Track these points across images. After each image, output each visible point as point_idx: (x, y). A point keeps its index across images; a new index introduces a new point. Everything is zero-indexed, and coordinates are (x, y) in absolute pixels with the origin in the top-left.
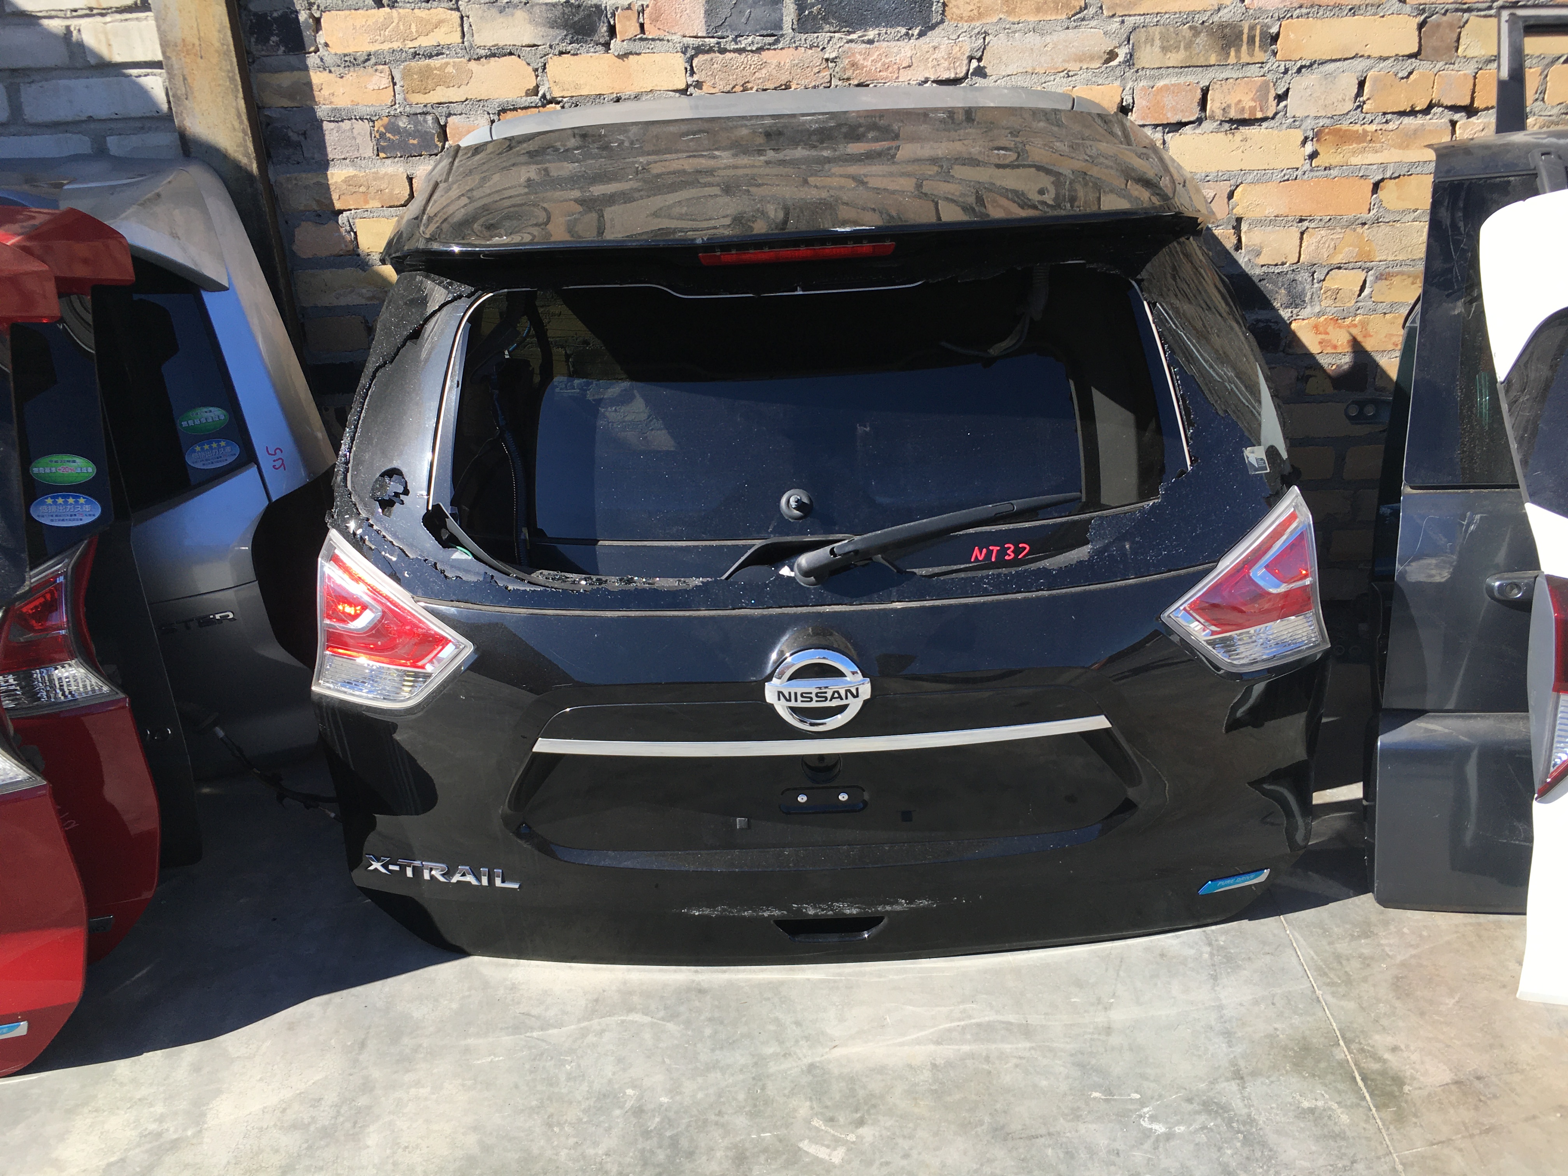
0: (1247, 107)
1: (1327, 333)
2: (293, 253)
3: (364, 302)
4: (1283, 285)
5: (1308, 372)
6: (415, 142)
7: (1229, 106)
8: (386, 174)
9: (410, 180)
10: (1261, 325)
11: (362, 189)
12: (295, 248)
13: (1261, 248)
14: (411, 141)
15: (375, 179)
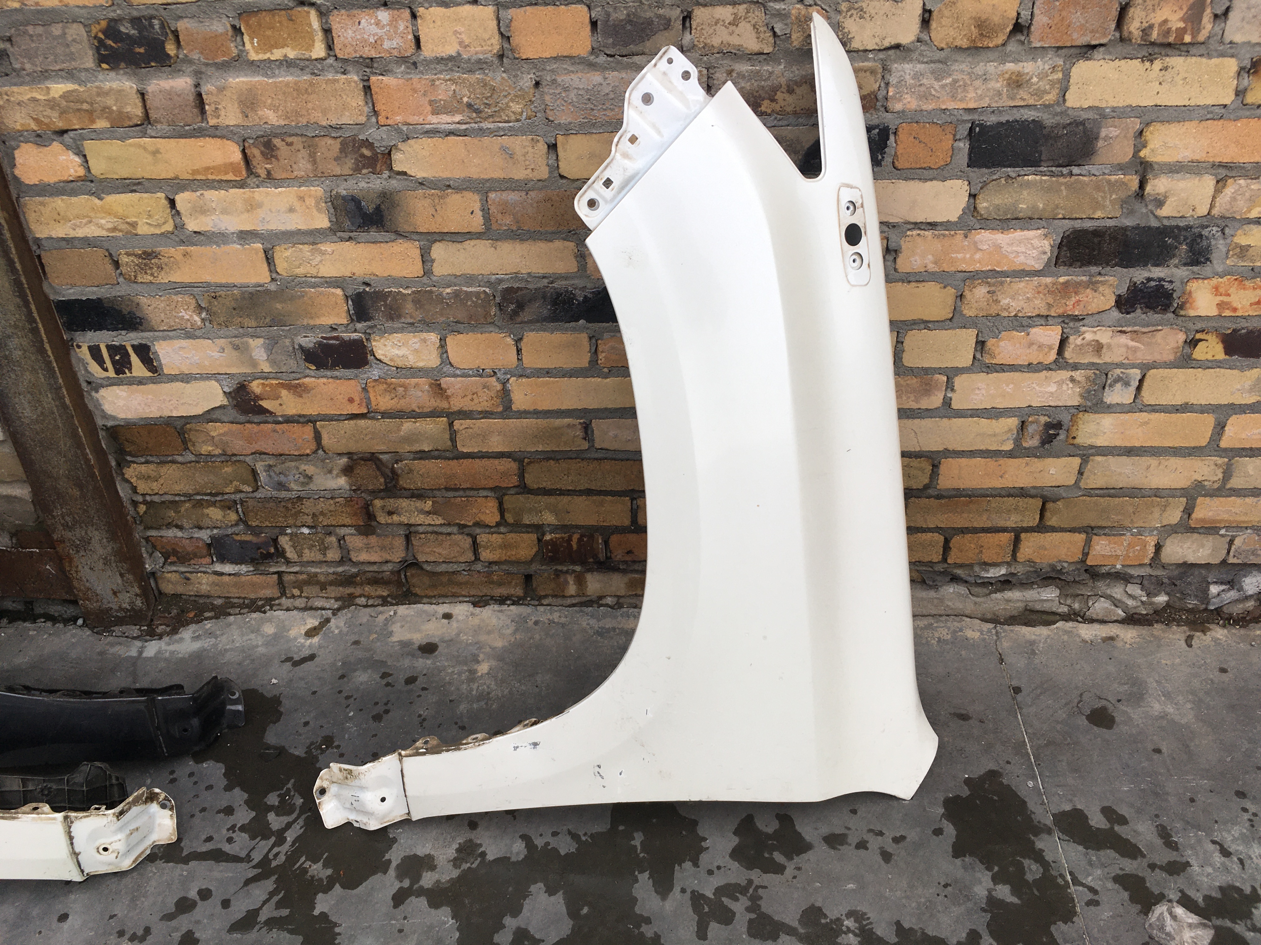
0: (1174, 29)
1: (1229, 295)
2: (16, 178)
3: (105, 233)
4: (1184, 240)
5: (1198, 336)
6: (142, 50)
7: (1151, 27)
8: (111, 89)
9: (142, 95)
10: (1153, 284)
11: (85, 106)
12: (17, 172)
13: (1166, 197)
14: (138, 50)
15: (98, 95)
